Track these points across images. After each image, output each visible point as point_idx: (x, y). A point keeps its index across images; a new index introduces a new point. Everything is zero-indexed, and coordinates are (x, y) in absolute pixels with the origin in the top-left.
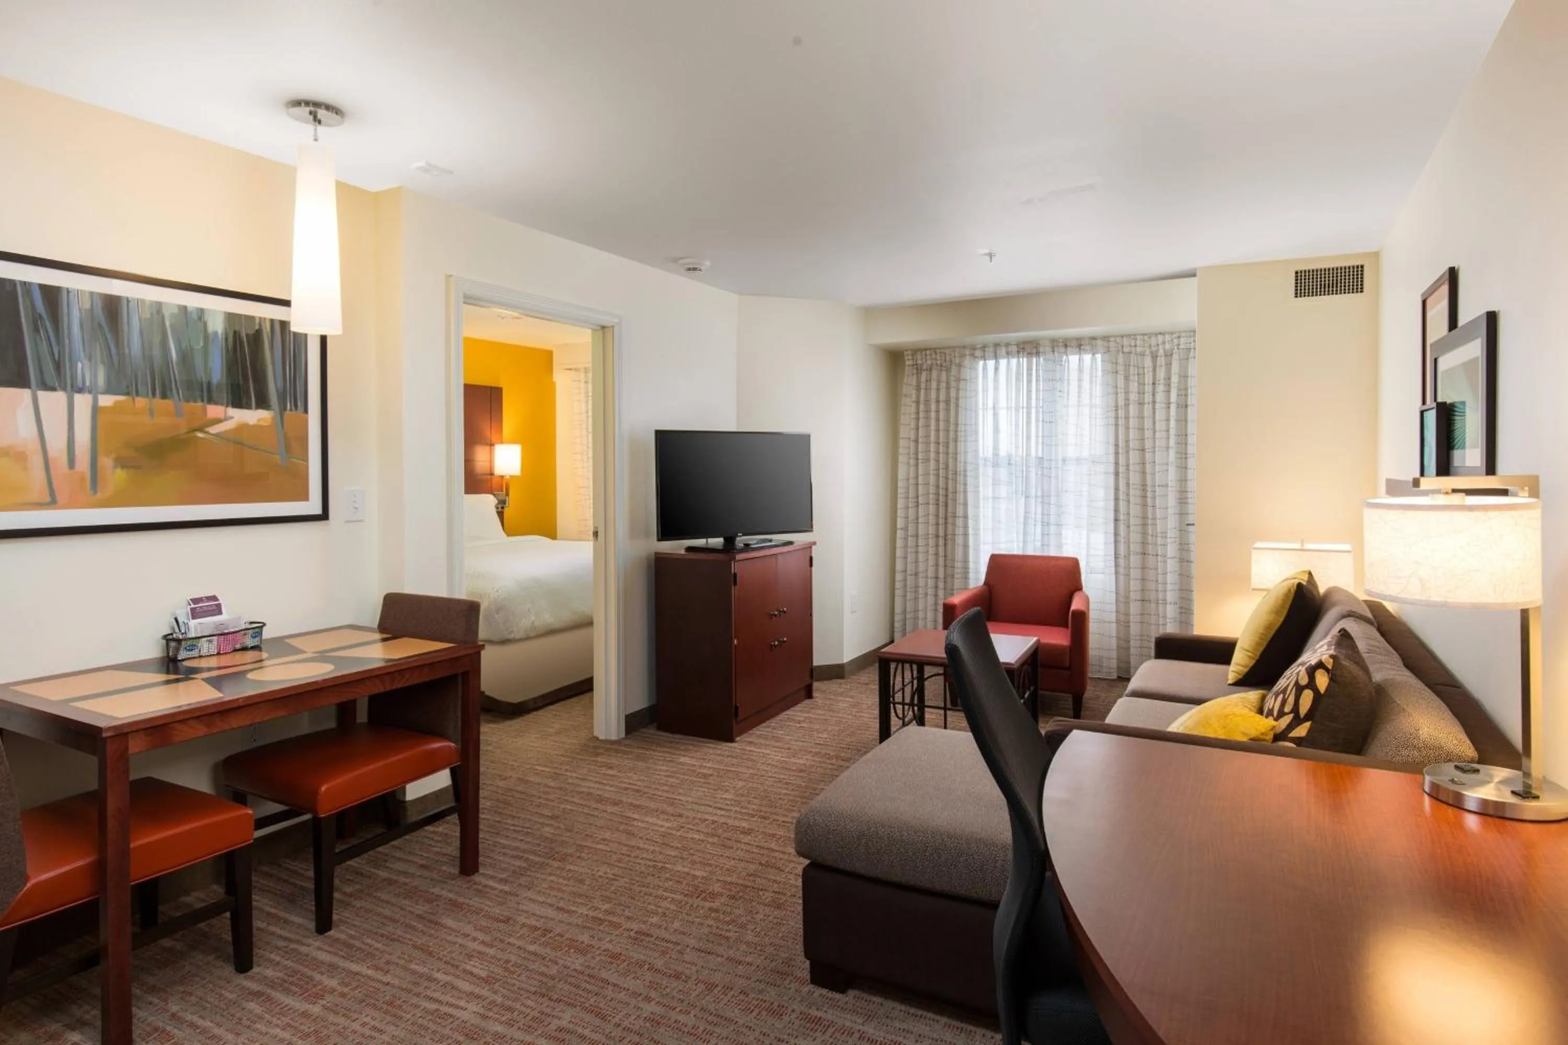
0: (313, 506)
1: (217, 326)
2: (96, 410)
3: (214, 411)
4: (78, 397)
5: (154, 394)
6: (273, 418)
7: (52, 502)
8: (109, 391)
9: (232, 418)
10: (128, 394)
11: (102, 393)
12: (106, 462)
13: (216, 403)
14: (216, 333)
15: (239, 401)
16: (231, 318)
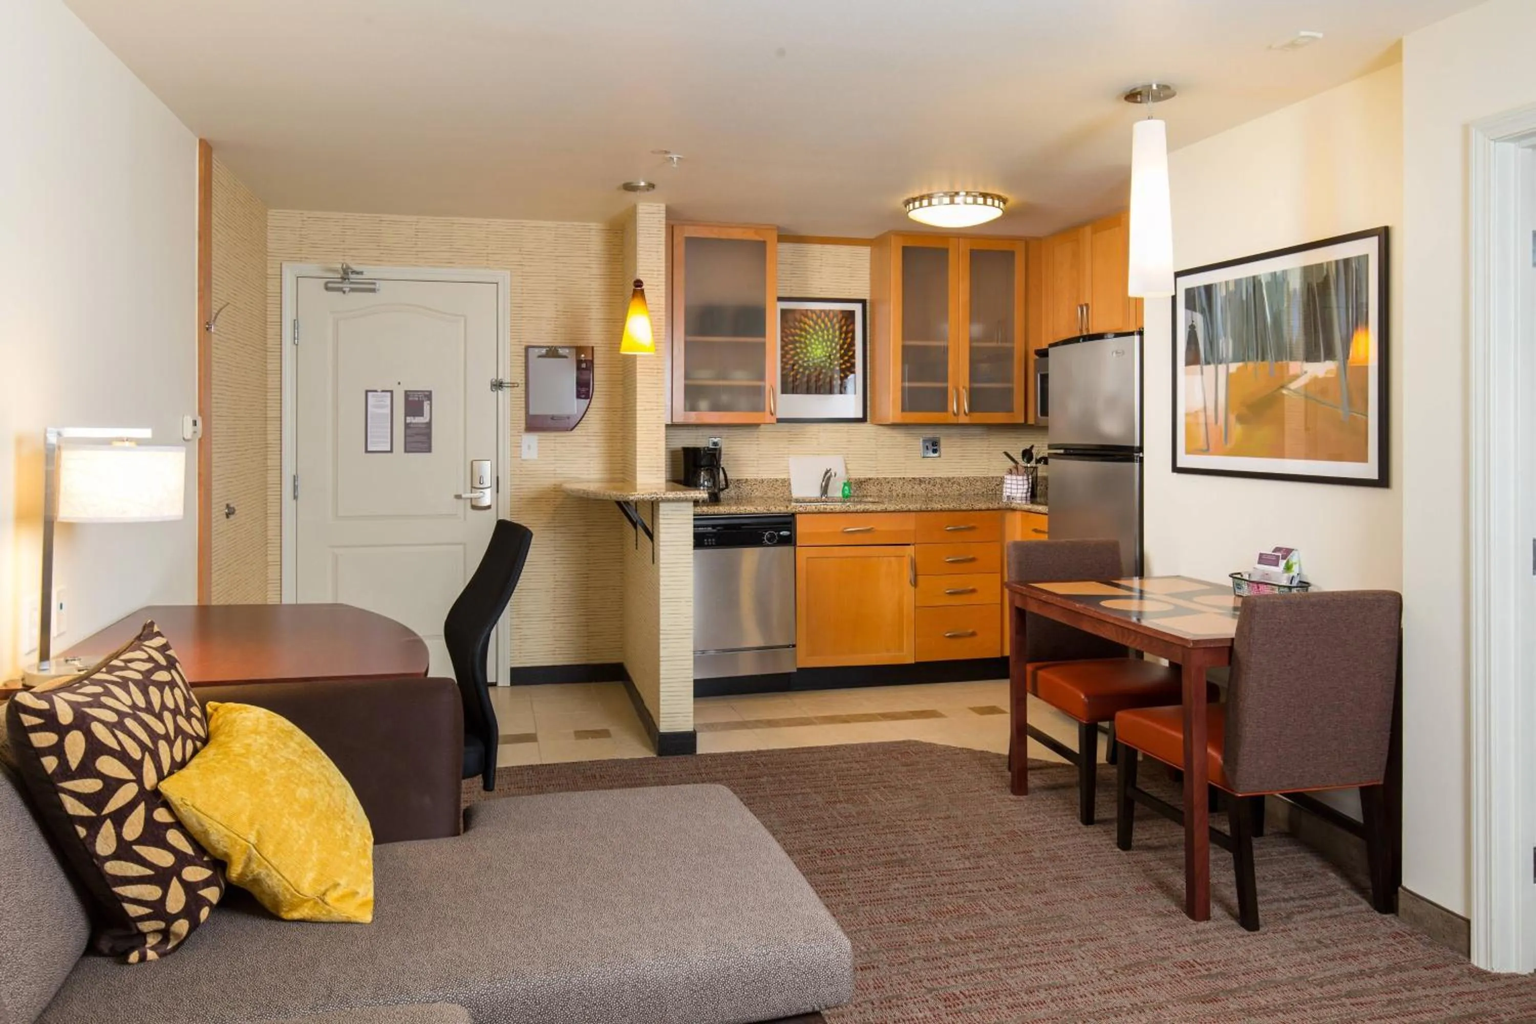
0: (1370, 470)
1: (1295, 283)
2: (1228, 375)
3: (1295, 367)
4: (1220, 366)
5: (1257, 358)
6: (1338, 368)
7: (1206, 451)
8: (1235, 360)
9: (1306, 372)
10: (1243, 360)
11: (1231, 362)
12: (1232, 418)
13: (1296, 360)
14: (1295, 290)
15: (1311, 356)
16: (1307, 271)
